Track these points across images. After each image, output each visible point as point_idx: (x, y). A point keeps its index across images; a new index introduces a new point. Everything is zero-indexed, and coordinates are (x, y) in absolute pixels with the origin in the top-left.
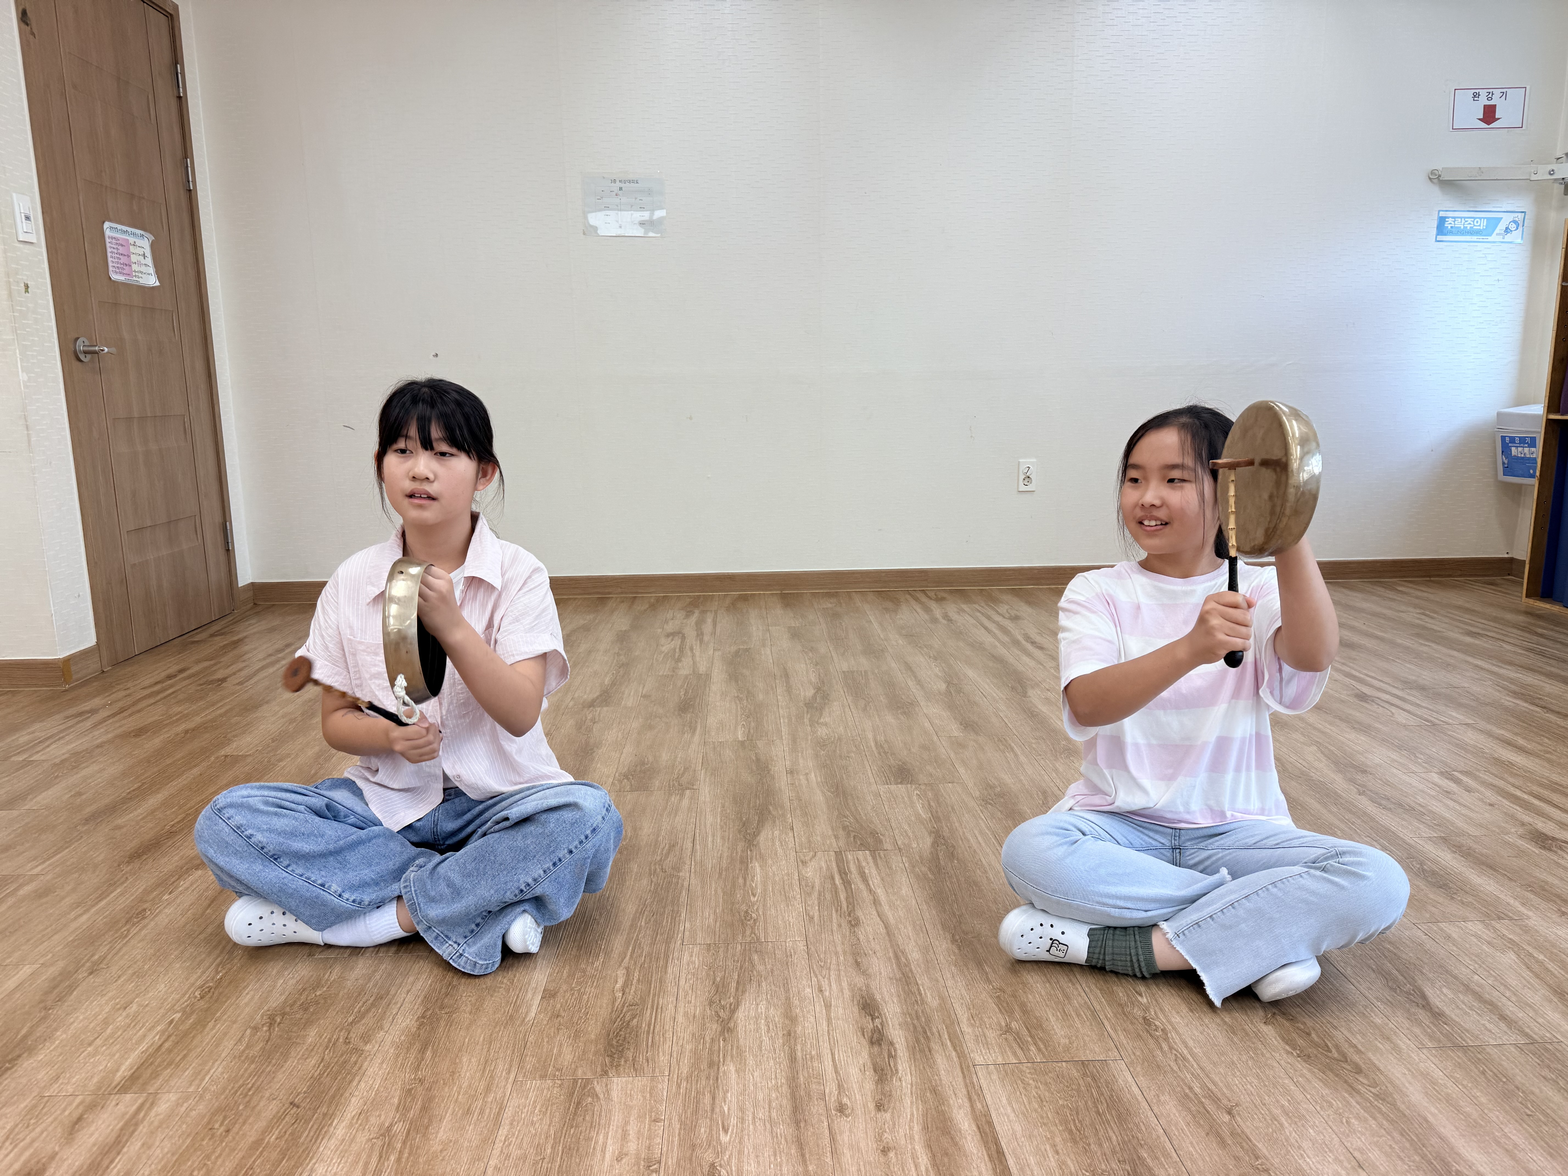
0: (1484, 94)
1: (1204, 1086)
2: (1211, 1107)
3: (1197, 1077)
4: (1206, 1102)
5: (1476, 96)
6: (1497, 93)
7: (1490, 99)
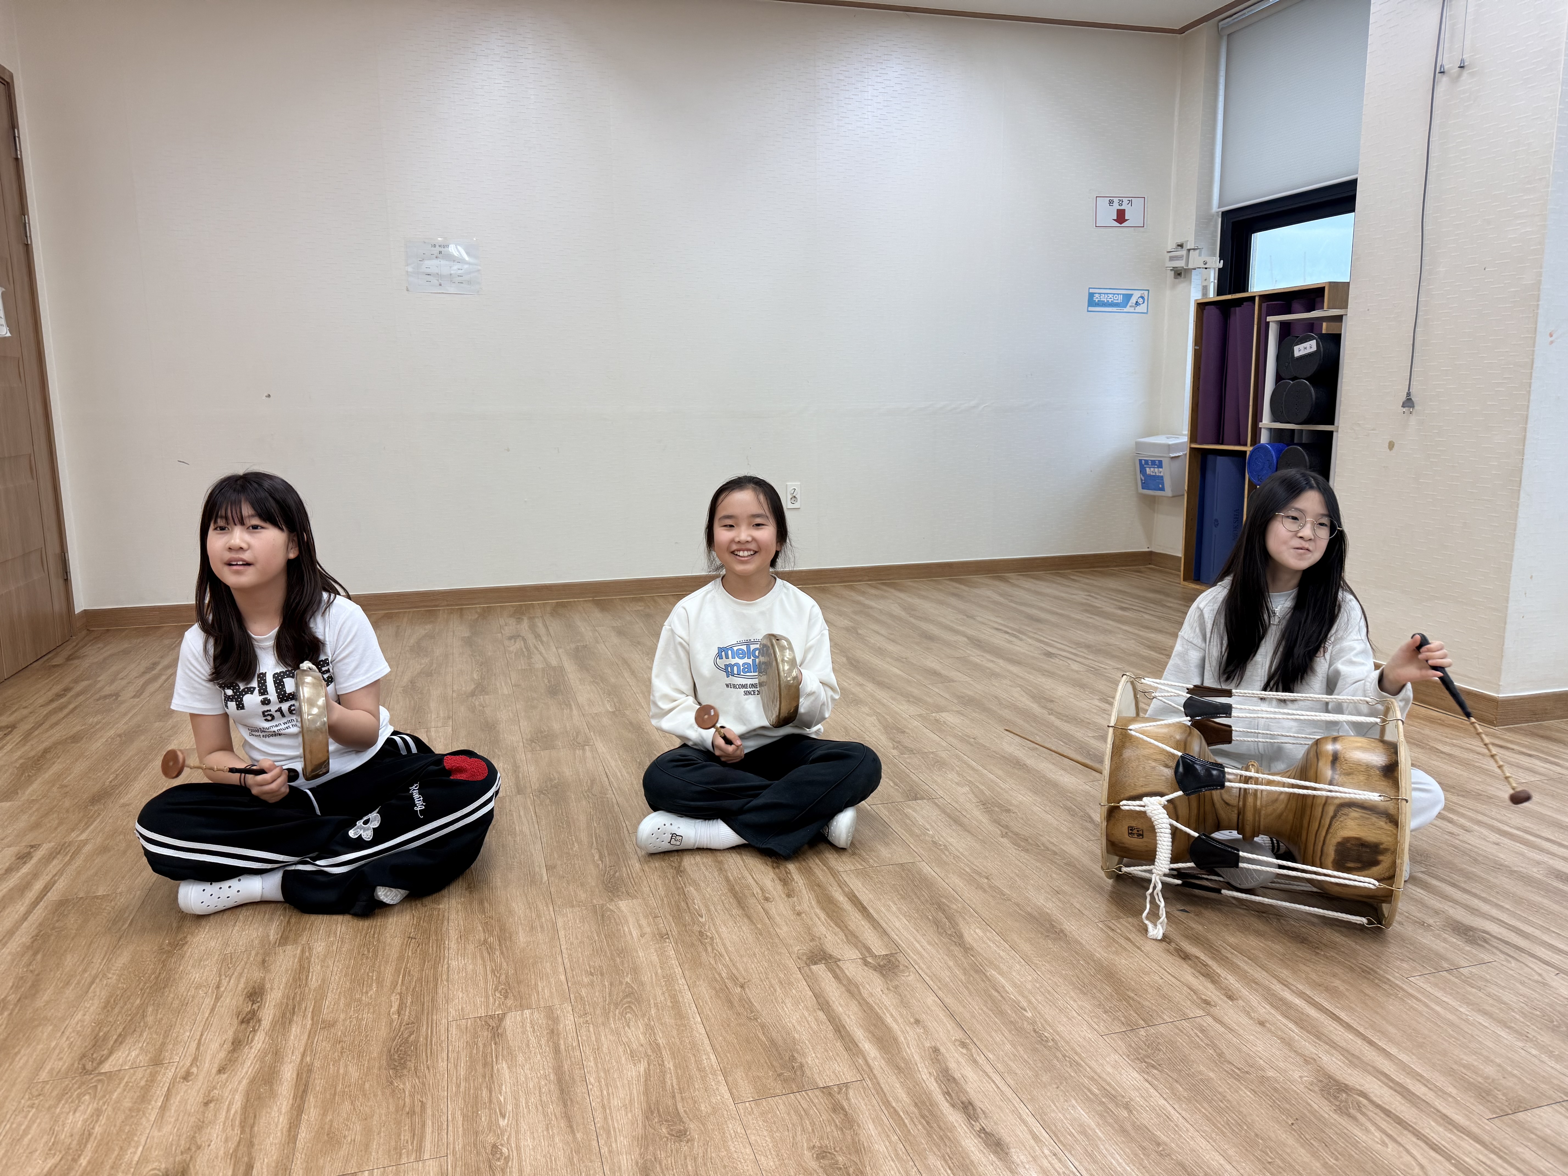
0: (1116, 200)
1: (971, 869)
2: (977, 877)
3: (968, 865)
4: (974, 875)
5: (1111, 202)
6: (1125, 201)
7: (1121, 205)
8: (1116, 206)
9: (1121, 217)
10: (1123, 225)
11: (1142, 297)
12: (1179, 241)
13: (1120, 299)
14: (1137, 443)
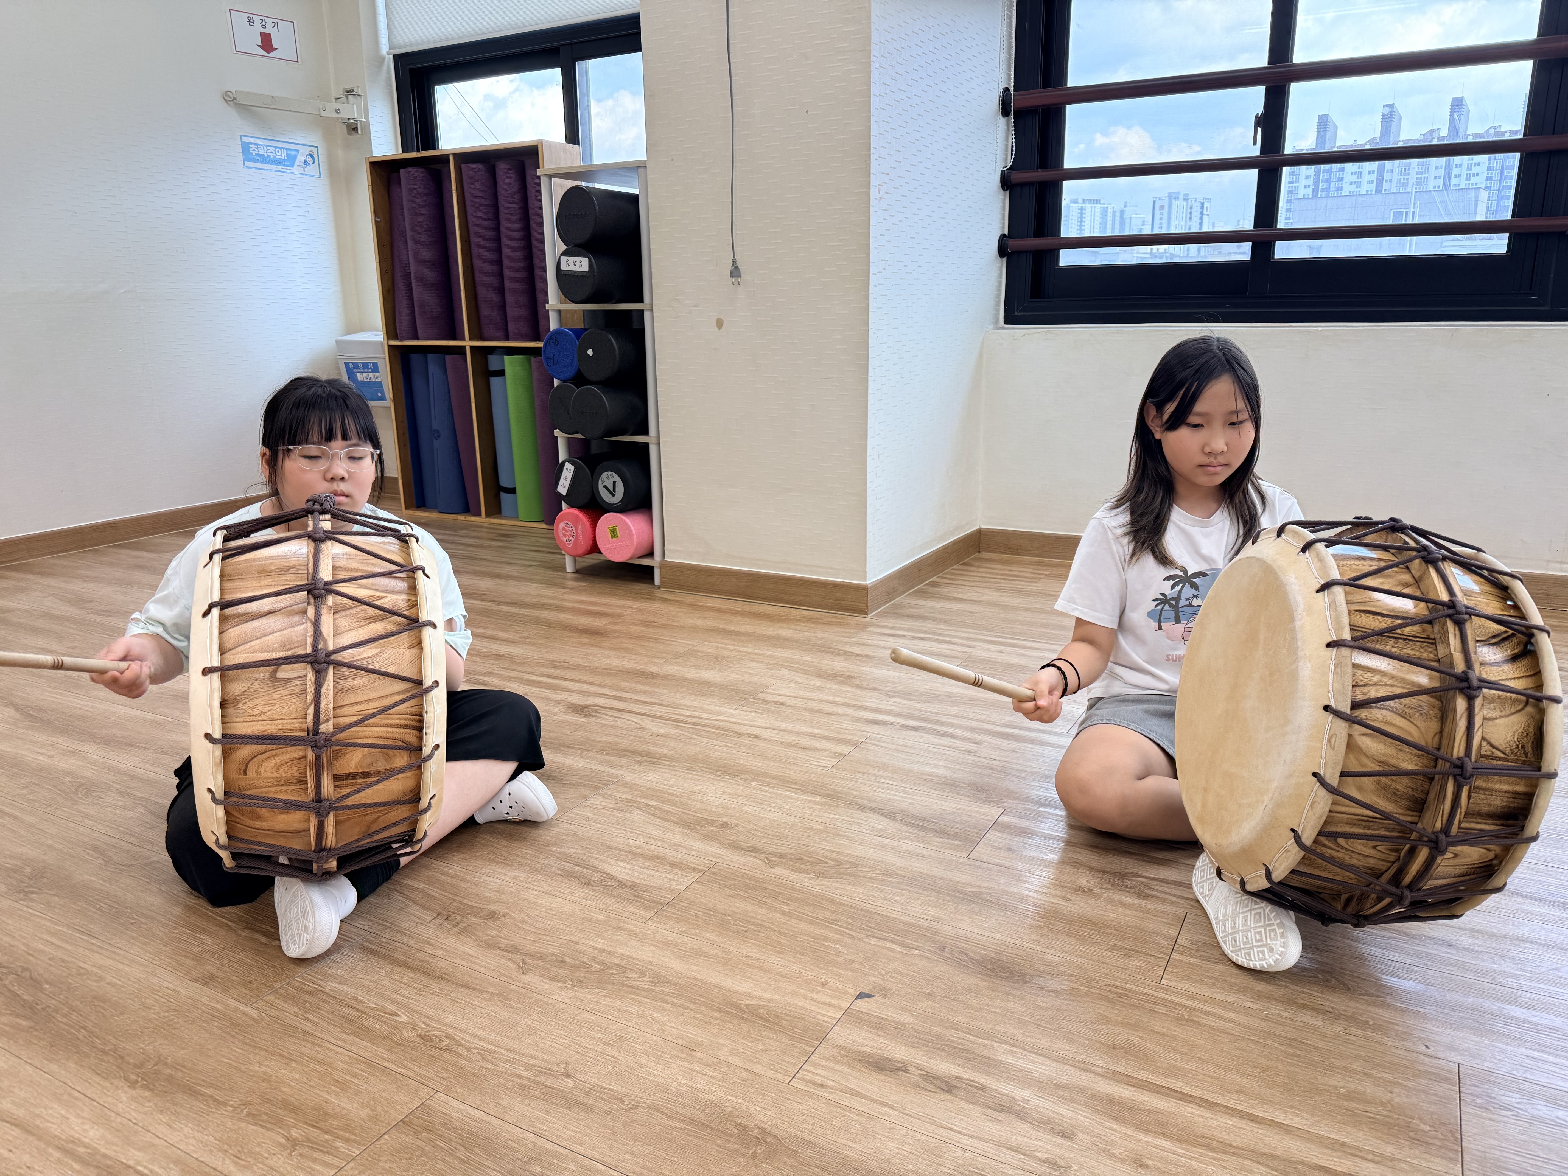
0: (257, 20)
1: (528, 1067)
2: (549, 1082)
3: (513, 1062)
4: (542, 1079)
5: (251, 21)
6: (269, 22)
7: (264, 26)
8: (258, 28)
9: (267, 43)
10: (270, 55)
11: (311, 156)
12: (348, 86)
13: (283, 155)
14: (337, 342)
